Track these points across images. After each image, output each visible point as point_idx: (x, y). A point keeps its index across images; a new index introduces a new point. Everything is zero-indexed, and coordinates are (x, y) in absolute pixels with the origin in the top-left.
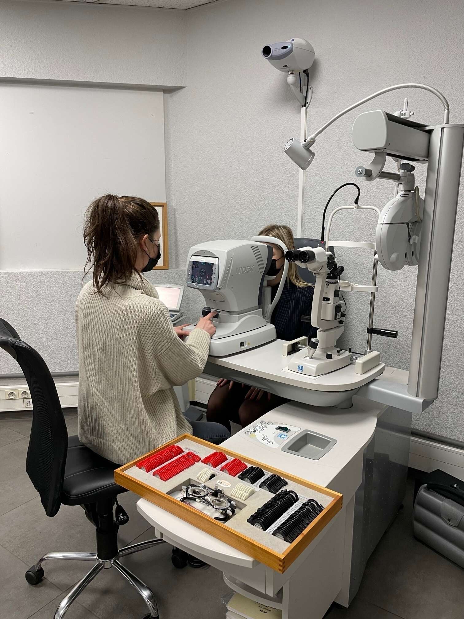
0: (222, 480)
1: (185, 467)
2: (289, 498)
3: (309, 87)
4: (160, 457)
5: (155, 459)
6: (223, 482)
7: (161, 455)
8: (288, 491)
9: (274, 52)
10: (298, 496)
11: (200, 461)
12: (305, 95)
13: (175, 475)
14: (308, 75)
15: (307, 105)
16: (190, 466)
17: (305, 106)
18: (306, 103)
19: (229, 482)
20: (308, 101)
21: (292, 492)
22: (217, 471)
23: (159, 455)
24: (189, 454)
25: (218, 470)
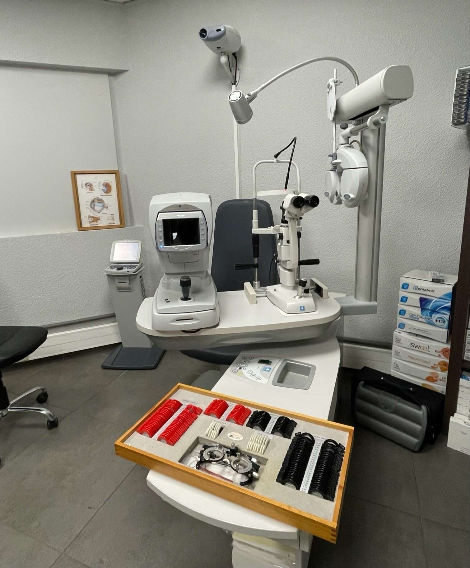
0: (233, 433)
1: (189, 423)
2: (306, 442)
3: (237, 69)
4: (160, 417)
5: (155, 420)
6: (235, 435)
7: (160, 414)
8: (302, 433)
9: (210, 34)
10: (314, 437)
11: (202, 413)
12: (235, 75)
13: (182, 435)
14: (236, 58)
15: (236, 83)
16: (194, 421)
17: (235, 84)
18: (235, 81)
19: (240, 434)
20: (237, 80)
21: (306, 434)
22: (223, 422)
23: (159, 415)
24: (189, 407)
25: (223, 420)
